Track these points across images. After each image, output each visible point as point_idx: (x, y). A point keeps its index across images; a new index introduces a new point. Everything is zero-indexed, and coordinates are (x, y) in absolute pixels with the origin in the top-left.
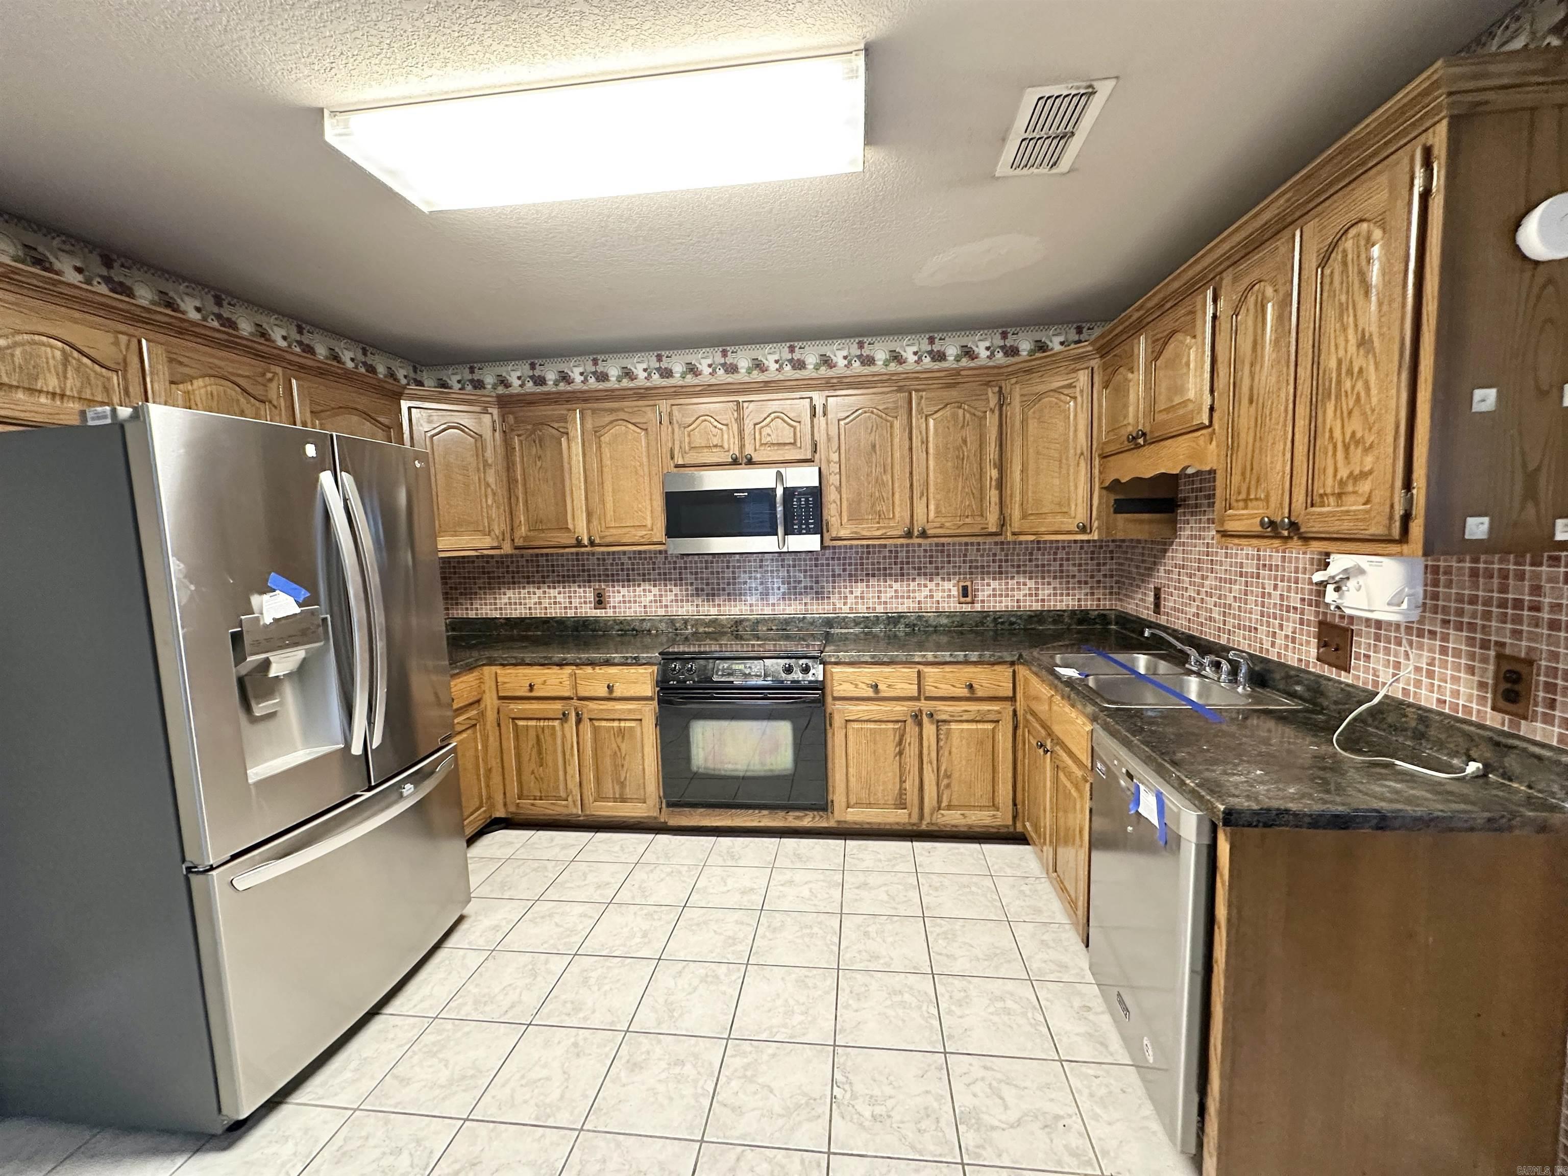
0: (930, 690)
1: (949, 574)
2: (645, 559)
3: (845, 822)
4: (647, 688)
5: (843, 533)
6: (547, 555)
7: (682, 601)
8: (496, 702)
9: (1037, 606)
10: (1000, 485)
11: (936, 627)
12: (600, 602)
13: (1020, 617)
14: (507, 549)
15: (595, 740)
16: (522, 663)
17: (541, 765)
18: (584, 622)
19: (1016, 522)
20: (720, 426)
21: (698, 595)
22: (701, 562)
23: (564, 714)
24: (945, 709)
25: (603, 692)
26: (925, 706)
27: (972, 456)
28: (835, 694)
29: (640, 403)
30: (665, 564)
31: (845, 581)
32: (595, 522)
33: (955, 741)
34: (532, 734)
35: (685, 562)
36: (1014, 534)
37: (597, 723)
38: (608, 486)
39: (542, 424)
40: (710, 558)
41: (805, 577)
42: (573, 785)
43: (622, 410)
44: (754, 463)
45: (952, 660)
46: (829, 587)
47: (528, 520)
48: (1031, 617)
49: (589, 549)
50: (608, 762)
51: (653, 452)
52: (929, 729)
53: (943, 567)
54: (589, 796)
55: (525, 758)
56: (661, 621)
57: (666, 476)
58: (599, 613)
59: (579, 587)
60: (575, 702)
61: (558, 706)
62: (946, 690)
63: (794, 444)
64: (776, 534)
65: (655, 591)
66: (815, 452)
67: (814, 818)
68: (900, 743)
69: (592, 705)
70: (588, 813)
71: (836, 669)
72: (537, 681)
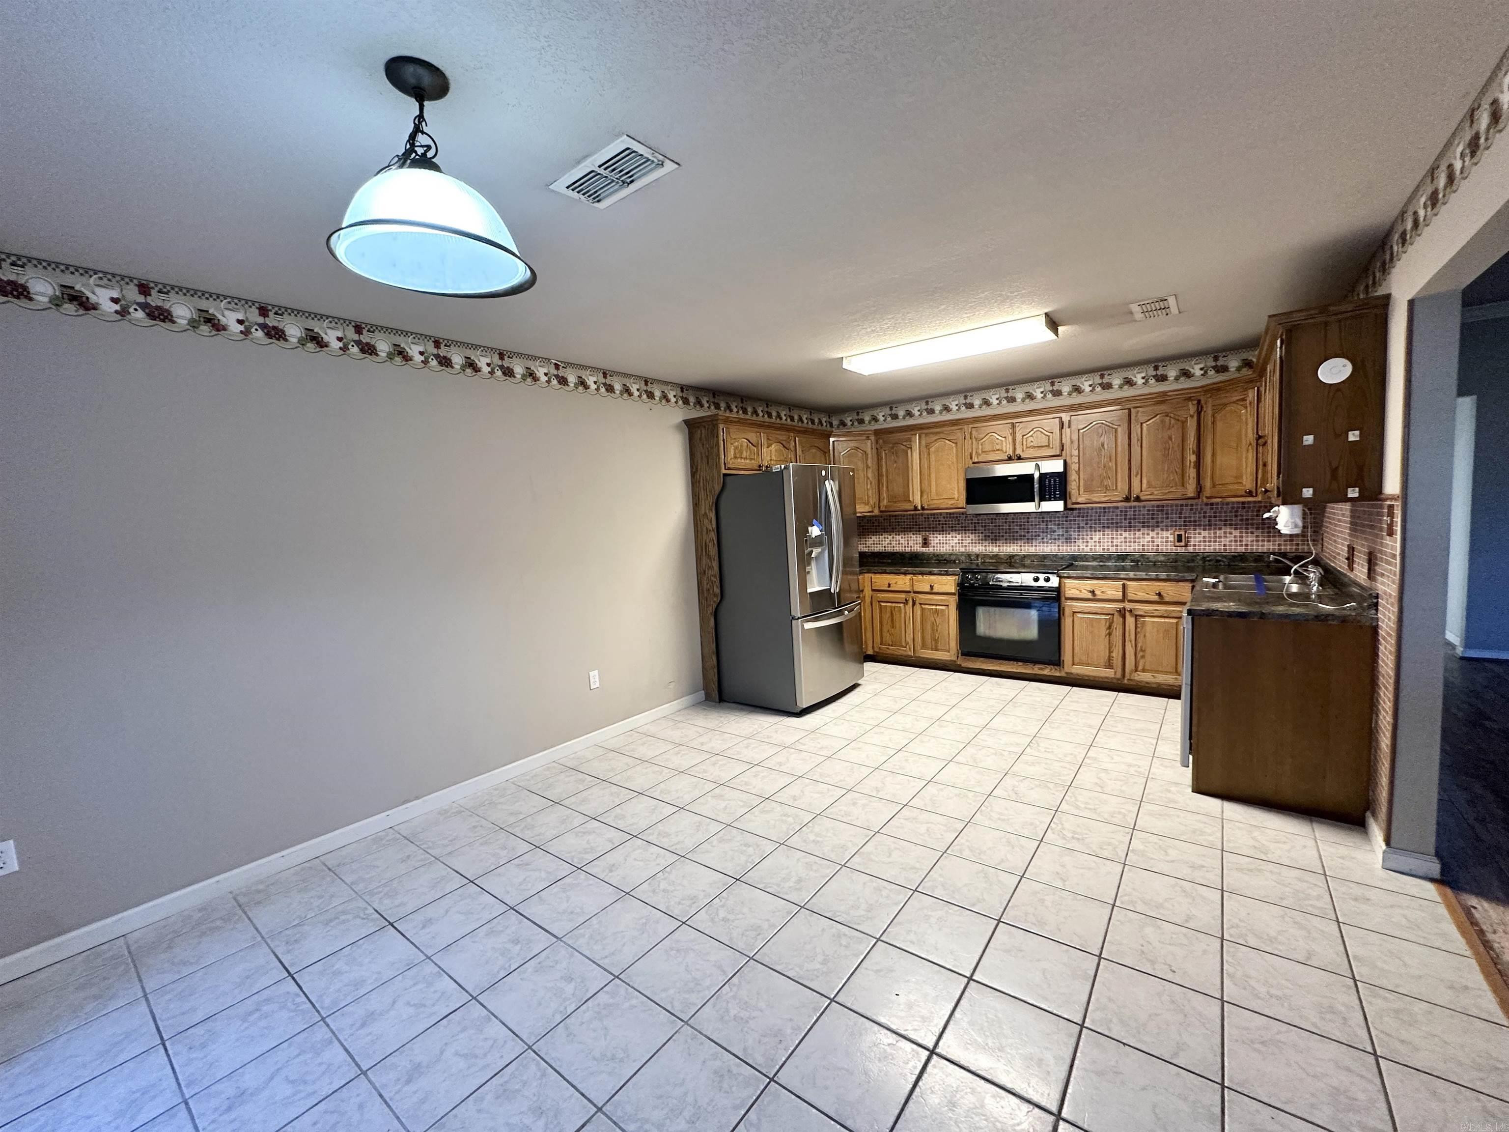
0: (1130, 596)
1: (1167, 526)
2: (953, 518)
3: (1071, 673)
4: (952, 589)
5: (1080, 500)
6: (895, 516)
7: (976, 543)
8: (871, 592)
9: (1242, 549)
10: (1198, 465)
11: (1155, 562)
12: (926, 543)
13: (1225, 557)
14: (876, 512)
15: (922, 615)
16: (885, 572)
17: (893, 627)
18: (916, 555)
19: (1208, 491)
20: (1000, 438)
21: (986, 540)
22: (989, 519)
23: (906, 600)
24: (1141, 608)
25: (927, 589)
26: (1129, 606)
27: (1175, 446)
28: (1067, 596)
29: (953, 428)
30: (965, 520)
31: (1087, 531)
32: (925, 497)
33: (1148, 628)
34: (889, 610)
35: (978, 520)
36: (1207, 498)
37: (924, 606)
38: (933, 476)
39: (897, 443)
40: (994, 517)
41: (1058, 528)
42: (910, 638)
43: (942, 433)
44: (1023, 459)
45: (1147, 577)
46: (1074, 535)
47: (888, 496)
48: (1234, 557)
49: (921, 512)
50: (929, 627)
51: (960, 455)
52: (1130, 620)
53: (1162, 522)
54: (918, 647)
55: (885, 622)
56: (962, 555)
57: (967, 470)
58: (924, 550)
59: (913, 534)
60: (913, 595)
61: (903, 596)
62: (1141, 596)
63: (1048, 446)
64: (1033, 501)
65: (959, 537)
66: (1063, 450)
67: (1051, 670)
68: (1110, 627)
69: (920, 596)
70: (917, 655)
71: (1067, 581)
72: (892, 582)
